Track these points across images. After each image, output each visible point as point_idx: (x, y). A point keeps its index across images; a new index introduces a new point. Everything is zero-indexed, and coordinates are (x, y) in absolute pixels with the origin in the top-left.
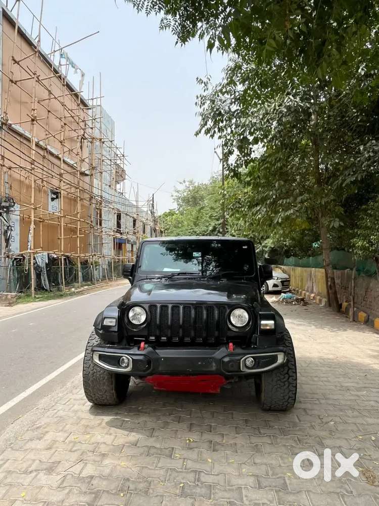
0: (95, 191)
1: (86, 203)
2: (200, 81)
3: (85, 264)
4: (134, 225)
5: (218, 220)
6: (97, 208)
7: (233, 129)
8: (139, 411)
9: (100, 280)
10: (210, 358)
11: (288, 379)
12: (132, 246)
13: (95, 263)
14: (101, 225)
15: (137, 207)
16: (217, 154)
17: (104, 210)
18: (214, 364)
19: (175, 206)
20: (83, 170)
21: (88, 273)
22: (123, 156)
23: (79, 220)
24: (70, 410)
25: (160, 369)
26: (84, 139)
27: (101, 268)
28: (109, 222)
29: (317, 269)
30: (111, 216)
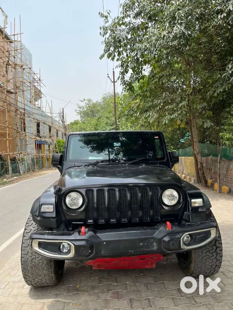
0: (19, 105)
1: (13, 114)
2: (102, 15)
3: (13, 160)
4: (50, 130)
5: (111, 125)
6: (21, 118)
7: (128, 53)
8: (77, 290)
9: (26, 172)
10: (151, 238)
11: (216, 250)
12: (49, 146)
13: (22, 159)
14: (25, 131)
15: (51, 118)
16: (110, 78)
17: (27, 119)
18: (155, 244)
19: (78, 118)
20: (9, 89)
21: (16, 167)
22: (40, 80)
23: (8, 127)
24: (9, 294)
25: (103, 252)
26: (9, 65)
27: (26, 164)
28: (31, 129)
29: (186, 157)
30: (32, 125)
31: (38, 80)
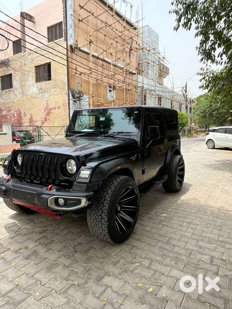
10: (34, 194)
15: (173, 92)
18: (36, 199)
20: (131, 70)
31: (163, 58)
